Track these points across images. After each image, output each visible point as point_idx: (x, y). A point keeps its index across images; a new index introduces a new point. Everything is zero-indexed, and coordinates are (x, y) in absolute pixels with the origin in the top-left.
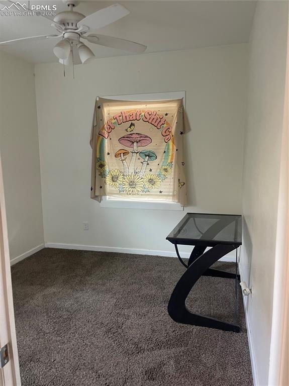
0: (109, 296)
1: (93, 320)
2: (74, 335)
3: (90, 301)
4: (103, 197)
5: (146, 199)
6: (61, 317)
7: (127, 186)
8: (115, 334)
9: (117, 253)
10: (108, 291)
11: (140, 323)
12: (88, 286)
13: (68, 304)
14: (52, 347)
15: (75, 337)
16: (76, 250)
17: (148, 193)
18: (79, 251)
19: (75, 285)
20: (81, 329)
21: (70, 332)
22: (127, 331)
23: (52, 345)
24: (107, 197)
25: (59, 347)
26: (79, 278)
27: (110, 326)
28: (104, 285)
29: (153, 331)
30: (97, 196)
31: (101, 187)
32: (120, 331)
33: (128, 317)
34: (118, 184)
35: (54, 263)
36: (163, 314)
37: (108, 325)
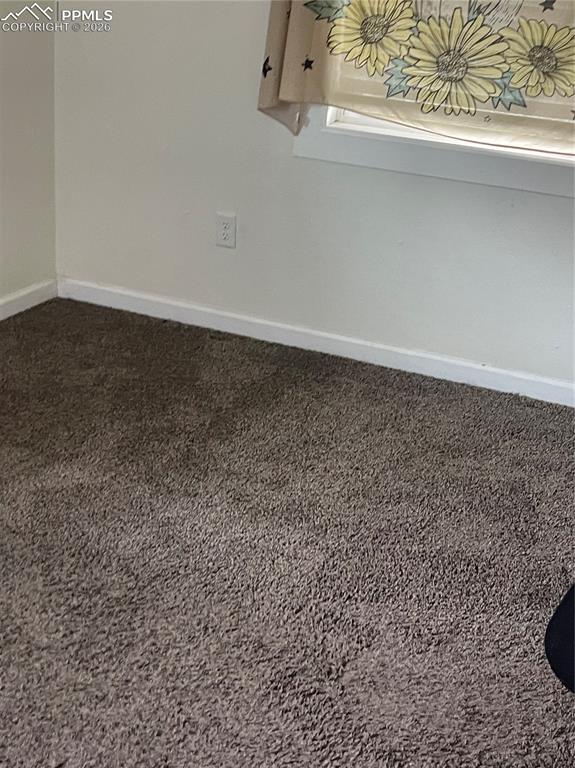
0: (296, 537)
1: (225, 625)
2: (143, 673)
3: (221, 542)
4: (312, 112)
5: (502, 141)
6: (98, 592)
7: (426, 70)
8: (310, 701)
9: (346, 360)
10: (295, 514)
11: (420, 670)
12: (214, 481)
13: (129, 543)
14: (54, 710)
15: (149, 684)
16: (180, 325)
17: (517, 113)
18: (191, 328)
19: (165, 468)
20: (173, 652)
21: (131, 659)
22: (362, 697)
23: (57, 701)
24: (331, 110)
25: (85, 711)
26: (181, 442)
27: (292, 661)
28: (279, 484)
29: (472, 715)
30: (284, 105)
31: (308, 64)
32: (329, 689)
33: (369, 638)
34: (384, 56)
35: (90, 366)
36: (518, 650)
37: (286, 657)
